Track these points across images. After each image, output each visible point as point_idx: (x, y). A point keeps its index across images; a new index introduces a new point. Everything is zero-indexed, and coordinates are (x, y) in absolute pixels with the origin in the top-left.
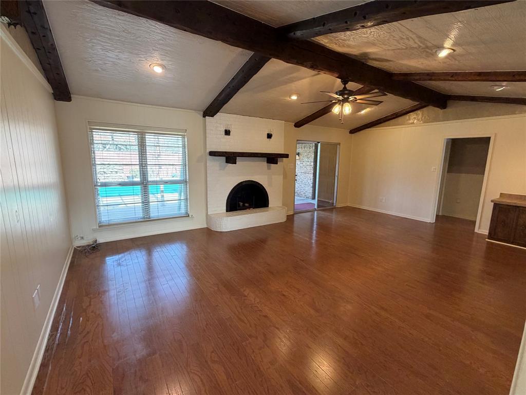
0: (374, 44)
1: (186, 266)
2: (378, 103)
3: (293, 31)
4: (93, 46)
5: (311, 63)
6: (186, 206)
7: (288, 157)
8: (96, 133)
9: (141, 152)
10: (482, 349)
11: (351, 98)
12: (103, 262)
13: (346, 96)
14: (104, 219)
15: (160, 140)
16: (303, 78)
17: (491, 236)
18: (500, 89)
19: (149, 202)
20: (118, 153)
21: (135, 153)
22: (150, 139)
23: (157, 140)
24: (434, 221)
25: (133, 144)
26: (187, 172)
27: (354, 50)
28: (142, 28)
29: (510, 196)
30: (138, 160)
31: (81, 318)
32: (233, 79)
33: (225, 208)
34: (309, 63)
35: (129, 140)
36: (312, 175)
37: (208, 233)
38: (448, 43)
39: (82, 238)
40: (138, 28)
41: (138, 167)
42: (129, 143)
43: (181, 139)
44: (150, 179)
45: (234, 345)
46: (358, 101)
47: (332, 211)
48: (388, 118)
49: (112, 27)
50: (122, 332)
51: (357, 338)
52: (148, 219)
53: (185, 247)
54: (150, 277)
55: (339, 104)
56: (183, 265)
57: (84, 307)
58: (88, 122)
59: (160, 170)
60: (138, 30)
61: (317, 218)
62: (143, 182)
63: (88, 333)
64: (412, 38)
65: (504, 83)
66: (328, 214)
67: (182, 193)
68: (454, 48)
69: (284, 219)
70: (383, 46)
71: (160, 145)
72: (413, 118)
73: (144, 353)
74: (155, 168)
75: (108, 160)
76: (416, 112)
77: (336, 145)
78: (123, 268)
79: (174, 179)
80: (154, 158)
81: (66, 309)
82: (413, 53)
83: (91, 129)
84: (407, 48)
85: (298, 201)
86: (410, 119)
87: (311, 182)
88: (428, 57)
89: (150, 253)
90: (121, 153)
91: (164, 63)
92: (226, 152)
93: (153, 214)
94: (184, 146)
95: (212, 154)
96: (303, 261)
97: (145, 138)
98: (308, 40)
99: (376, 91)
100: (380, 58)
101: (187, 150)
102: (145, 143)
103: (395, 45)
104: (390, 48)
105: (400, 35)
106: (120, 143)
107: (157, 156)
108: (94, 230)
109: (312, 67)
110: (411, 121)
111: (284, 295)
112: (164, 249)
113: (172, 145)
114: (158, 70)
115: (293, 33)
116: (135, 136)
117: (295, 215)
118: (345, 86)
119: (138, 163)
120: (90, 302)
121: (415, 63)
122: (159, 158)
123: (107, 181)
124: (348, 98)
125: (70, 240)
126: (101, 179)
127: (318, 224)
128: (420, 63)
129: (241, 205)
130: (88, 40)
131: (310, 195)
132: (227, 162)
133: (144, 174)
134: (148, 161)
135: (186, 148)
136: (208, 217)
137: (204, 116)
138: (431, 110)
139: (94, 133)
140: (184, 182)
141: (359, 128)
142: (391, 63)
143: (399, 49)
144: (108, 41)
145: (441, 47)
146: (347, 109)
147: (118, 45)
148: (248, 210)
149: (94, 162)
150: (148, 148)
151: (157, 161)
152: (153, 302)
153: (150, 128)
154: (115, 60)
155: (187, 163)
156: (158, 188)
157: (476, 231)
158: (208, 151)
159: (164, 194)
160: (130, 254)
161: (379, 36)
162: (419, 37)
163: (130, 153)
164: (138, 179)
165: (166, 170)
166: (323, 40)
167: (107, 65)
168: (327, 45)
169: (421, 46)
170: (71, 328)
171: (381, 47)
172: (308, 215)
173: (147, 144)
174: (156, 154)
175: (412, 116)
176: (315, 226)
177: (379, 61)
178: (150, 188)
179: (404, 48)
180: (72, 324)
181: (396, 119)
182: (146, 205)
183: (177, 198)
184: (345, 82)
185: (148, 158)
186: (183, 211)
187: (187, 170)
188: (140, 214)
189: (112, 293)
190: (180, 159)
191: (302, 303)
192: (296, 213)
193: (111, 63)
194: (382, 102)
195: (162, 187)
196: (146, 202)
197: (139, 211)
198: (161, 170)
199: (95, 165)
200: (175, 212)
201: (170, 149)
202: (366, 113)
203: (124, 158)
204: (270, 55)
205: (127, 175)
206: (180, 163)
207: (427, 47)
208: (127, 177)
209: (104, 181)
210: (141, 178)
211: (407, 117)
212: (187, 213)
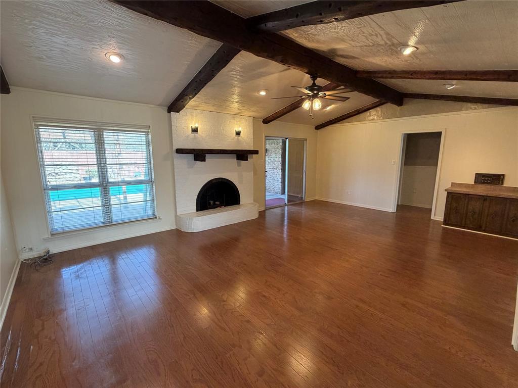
0: (343, 40)
1: (156, 273)
2: (344, 99)
3: (264, 23)
4: (34, 28)
5: (280, 57)
6: (153, 207)
7: (258, 154)
8: (43, 130)
9: (99, 150)
10: (457, 333)
11: (321, 94)
12: (58, 275)
13: (315, 92)
14: (58, 226)
15: (120, 137)
16: (272, 74)
17: (446, 222)
18: (452, 87)
19: (110, 205)
20: (72, 152)
21: (91, 152)
22: (108, 137)
23: (116, 137)
24: (395, 211)
25: (89, 142)
26: (153, 171)
27: (323, 46)
28: (95, 11)
29: (460, 185)
30: (95, 160)
31: (32, 347)
32: (200, 72)
33: (195, 207)
34: (280, 58)
35: (83, 138)
36: (280, 171)
37: (178, 235)
38: (412, 41)
39: (31, 249)
40: (89, 10)
41: (96, 167)
42: (84, 142)
43: (144, 136)
44: (111, 180)
45: (217, 358)
46: (327, 97)
47: (302, 205)
48: (351, 114)
49: (57, 6)
50: (85, 358)
51: (342, 334)
52: (109, 224)
53: (153, 251)
54: (116, 289)
55: (309, 100)
56: (151, 271)
57: (36, 333)
58: (33, 117)
59: (121, 169)
60: (91, 12)
61: (288, 213)
62: (103, 183)
63: (41, 364)
64: (381, 35)
65: (454, 82)
66: (299, 208)
67: (148, 193)
68: (417, 46)
69: (255, 216)
70: (351, 42)
71: (120, 142)
72: (373, 114)
73: (113, 380)
74: (115, 167)
75: (61, 160)
76: (376, 108)
77: (303, 141)
78: (82, 281)
79: (138, 178)
80: (115, 157)
81: (12, 338)
82: (379, 50)
83: (35, 125)
84: (373, 46)
85: (268, 197)
86: (370, 116)
87: (279, 177)
88: (392, 55)
89: (113, 261)
90: (75, 152)
91: (123, 52)
92: (194, 149)
93: (116, 217)
94: (148, 144)
95: (179, 151)
96: (280, 258)
97: (103, 135)
98: (278, 33)
99: (342, 87)
100: (348, 55)
101: (151, 148)
102: (103, 140)
103: (364, 42)
104: (358, 45)
105: (370, 31)
106: (74, 141)
107: (117, 155)
108: (45, 240)
109: (283, 62)
110: (372, 118)
111: (264, 296)
112: (131, 256)
113: (134, 143)
114: (115, 59)
115: (264, 24)
116: (90, 133)
117: (267, 212)
118: (314, 82)
119: (96, 163)
120: (43, 325)
121: (380, 61)
122: (119, 157)
123: (58, 183)
124: (318, 94)
125: (16, 252)
126: (52, 181)
127: (289, 218)
128: (384, 60)
129: (212, 204)
130: (27, 21)
131: (279, 190)
132: (196, 159)
133: (103, 174)
134: (107, 160)
135: (151, 145)
136: (177, 218)
137: (169, 112)
138: (390, 107)
139: (41, 130)
140: (150, 181)
141: (325, 124)
142: (357, 60)
143: (366, 46)
144: (53, 24)
145: (406, 45)
146: (317, 104)
147: (65, 29)
148: (219, 208)
149: (42, 163)
150: (106, 146)
151: (117, 160)
152: (120, 317)
153: (107, 124)
154: (63, 47)
155: (152, 162)
156: (120, 189)
157: (432, 217)
158: (175, 148)
159: (127, 195)
160: (90, 264)
161: (349, 31)
162: (387, 34)
163: (85, 152)
164: (96, 180)
165: (128, 169)
166: (294, 34)
167: (52, 52)
168: (297, 39)
169: (387, 43)
170: (19, 360)
171: (349, 44)
172: (278, 211)
173: (105, 142)
174: (116, 152)
175: (373, 112)
176: (286, 221)
177: (345, 58)
178: (110, 190)
179: (371, 44)
180: (20, 355)
181: (358, 115)
182: (107, 208)
183: (142, 199)
184: (314, 78)
185: (107, 157)
186: (149, 212)
187: (152, 168)
188: (100, 219)
189: (71, 311)
190: (144, 157)
191: (284, 303)
192: (267, 209)
193: (58, 50)
194: (349, 98)
195: (124, 188)
196: (107, 205)
197: (98, 216)
198: (123, 169)
199: (43, 166)
200: (140, 214)
201: (131, 147)
202: (331, 109)
203: (78, 157)
204: (241, 47)
205: (83, 176)
206: (144, 162)
207: (393, 44)
208: (84, 178)
209: (54, 183)
210: (100, 179)
211: (368, 113)
212: (154, 215)
